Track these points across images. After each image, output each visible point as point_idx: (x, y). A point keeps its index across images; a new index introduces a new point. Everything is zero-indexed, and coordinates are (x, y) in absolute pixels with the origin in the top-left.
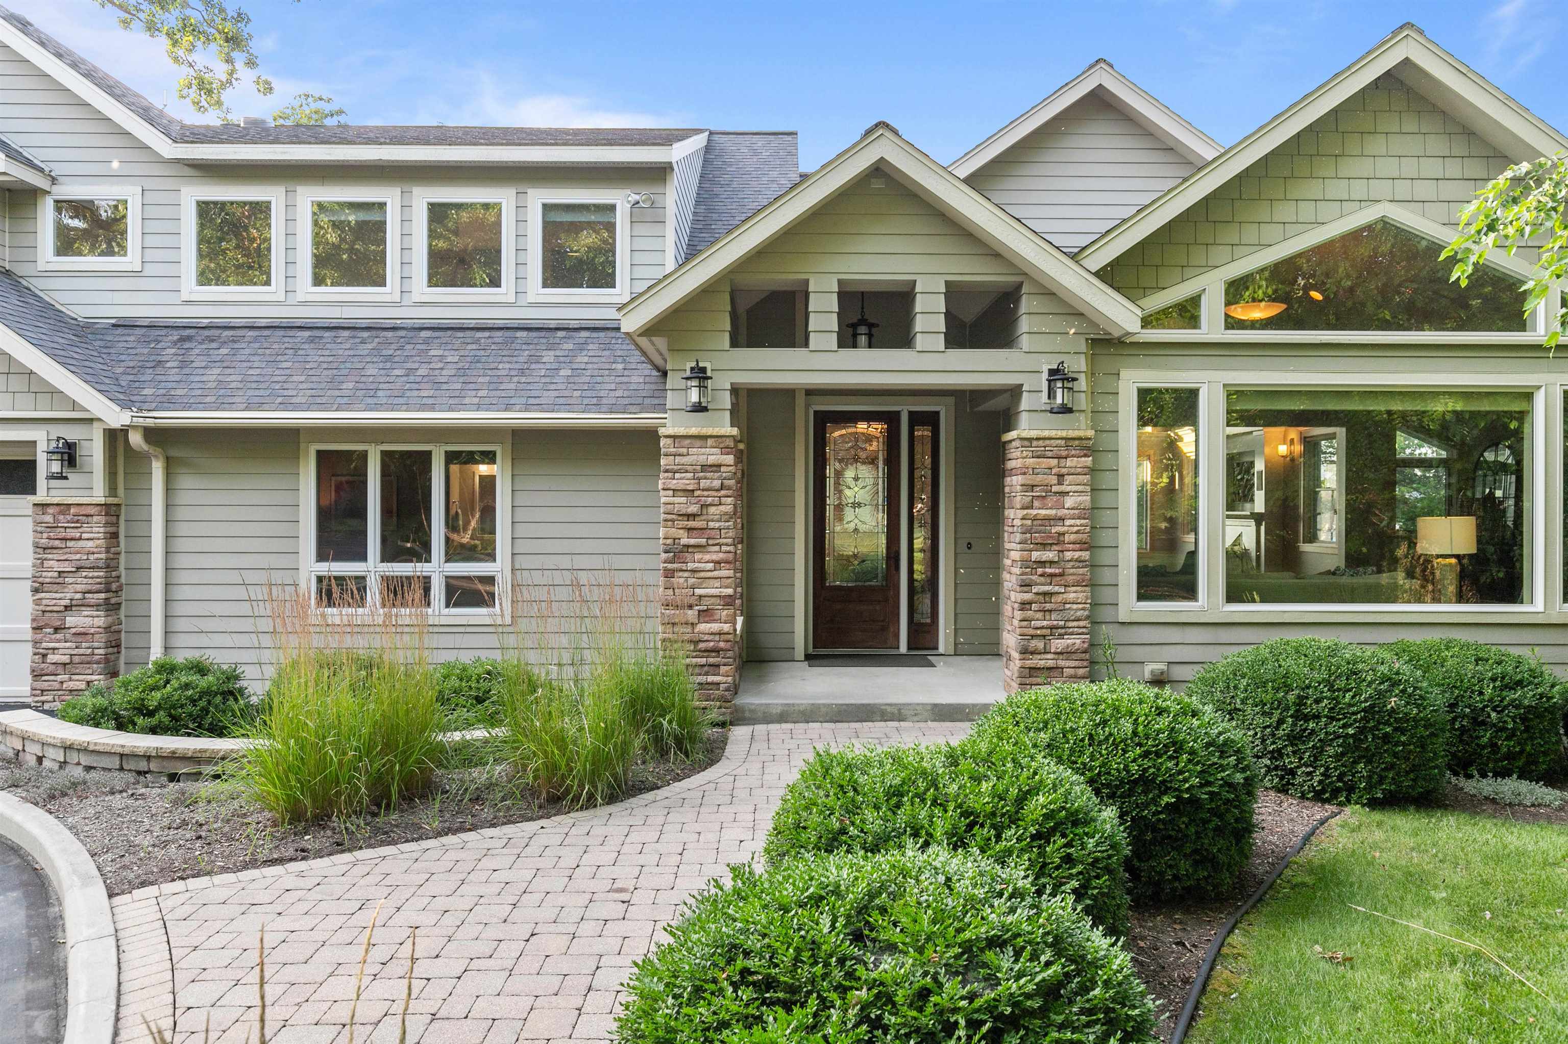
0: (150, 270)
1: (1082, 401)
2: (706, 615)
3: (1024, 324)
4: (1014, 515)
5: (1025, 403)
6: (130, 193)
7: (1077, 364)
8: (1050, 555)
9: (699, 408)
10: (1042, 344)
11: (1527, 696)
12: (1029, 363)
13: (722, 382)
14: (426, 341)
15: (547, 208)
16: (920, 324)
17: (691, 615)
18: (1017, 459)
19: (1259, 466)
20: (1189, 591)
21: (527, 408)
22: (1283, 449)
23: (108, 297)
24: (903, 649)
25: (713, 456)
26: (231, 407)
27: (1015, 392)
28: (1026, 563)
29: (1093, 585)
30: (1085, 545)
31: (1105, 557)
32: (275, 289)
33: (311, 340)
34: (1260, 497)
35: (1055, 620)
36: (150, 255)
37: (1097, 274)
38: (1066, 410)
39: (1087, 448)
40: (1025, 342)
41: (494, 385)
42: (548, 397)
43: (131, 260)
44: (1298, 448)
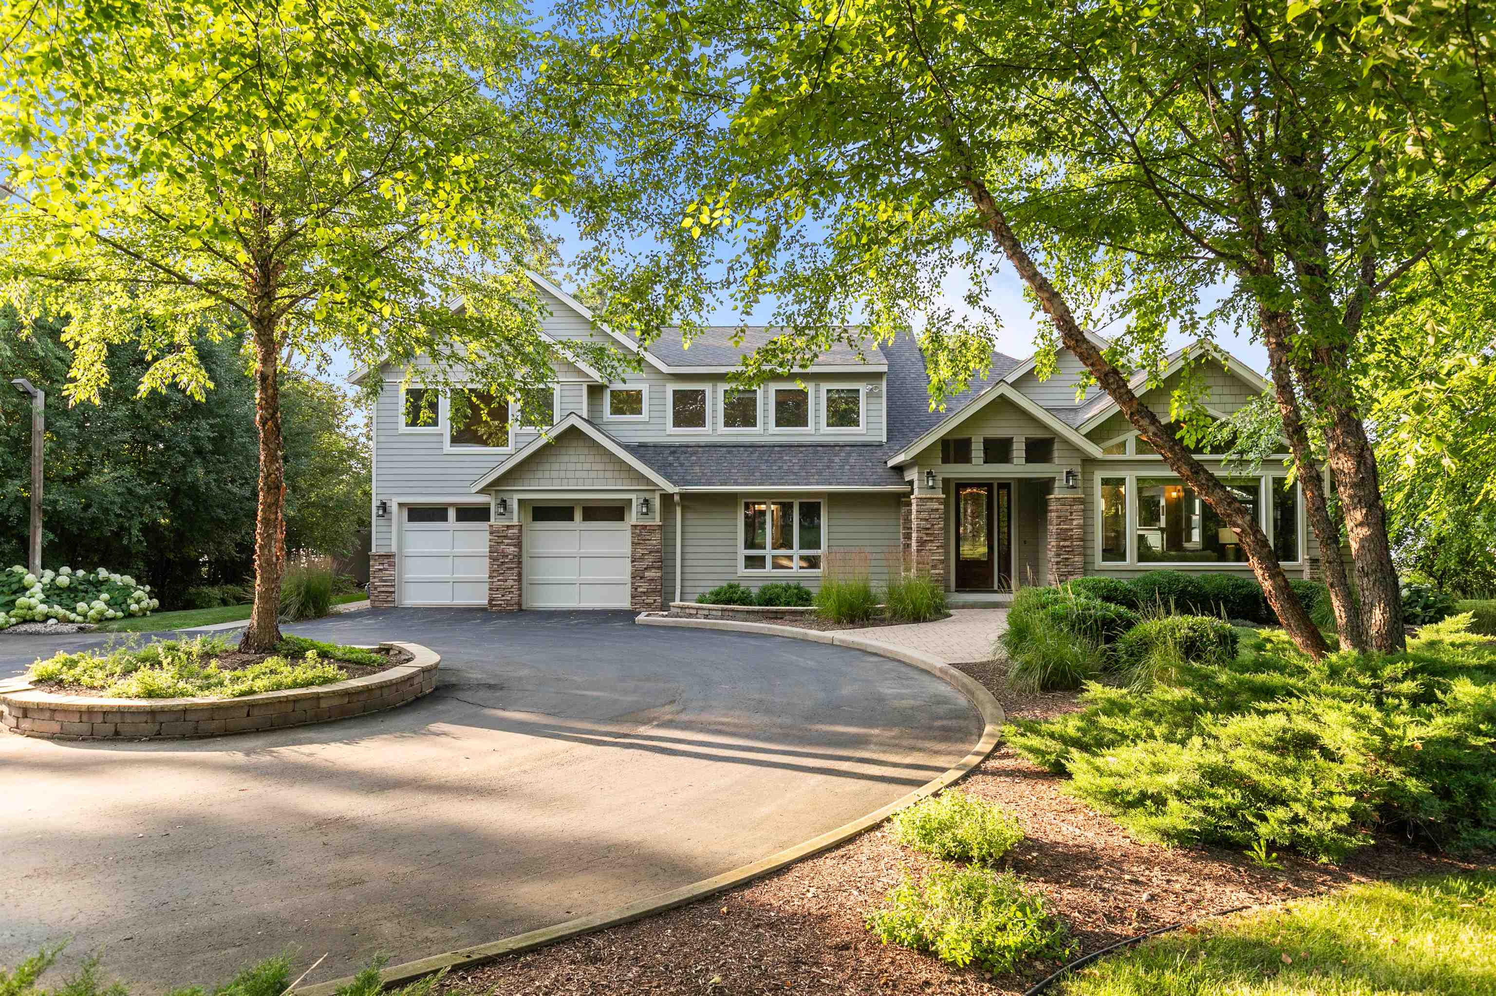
0: (652, 421)
1: (1080, 484)
2: (934, 567)
3: (1056, 454)
4: (1053, 528)
5: (1057, 484)
6: (644, 388)
7: (1078, 469)
8: (1067, 543)
9: (932, 487)
10: (1063, 461)
11: (1244, 591)
12: (1058, 469)
13: (939, 478)
14: (779, 452)
15: (829, 391)
16: (1015, 454)
17: (928, 567)
18: (1053, 506)
19: (1163, 503)
20: (1123, 558)
21: (838, 484)
22: (1174, 495)
23: (633, 433)
24: (996, 588)
25: (936, 506)
26: (713, 484)
27: (1053, 479)
28: (1058, 546)
29: (1085, 555)
30: (1082, 540)
31: (1089, 544)
32: (708, 428)
33: (729, 452)
34: (1163, 518)
35: (1070, 569)
36: (653, 414)
37: (1086, 436)
38: (1073, 487)
39: (1082, 501)
40: (1056, 461)
41: (819, 473)
42: (845, 479)
43: (644, 416)
44: (1182, 494)
